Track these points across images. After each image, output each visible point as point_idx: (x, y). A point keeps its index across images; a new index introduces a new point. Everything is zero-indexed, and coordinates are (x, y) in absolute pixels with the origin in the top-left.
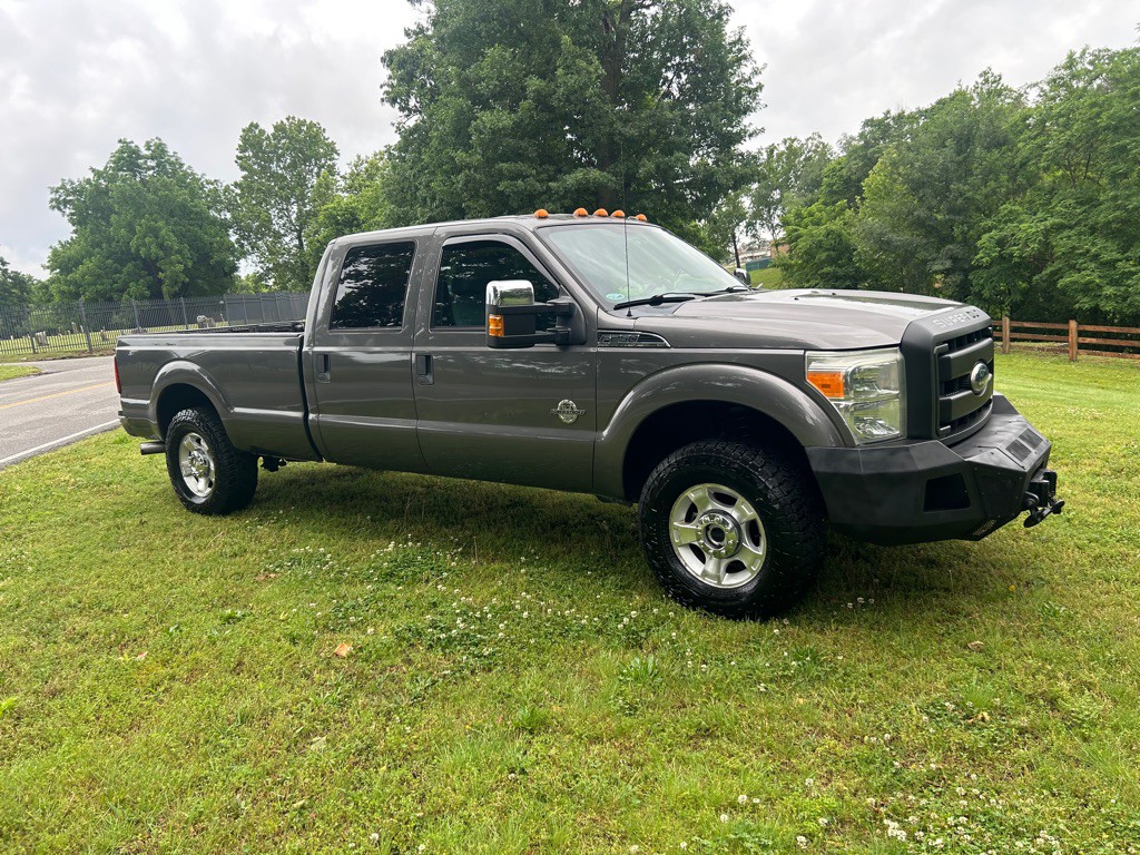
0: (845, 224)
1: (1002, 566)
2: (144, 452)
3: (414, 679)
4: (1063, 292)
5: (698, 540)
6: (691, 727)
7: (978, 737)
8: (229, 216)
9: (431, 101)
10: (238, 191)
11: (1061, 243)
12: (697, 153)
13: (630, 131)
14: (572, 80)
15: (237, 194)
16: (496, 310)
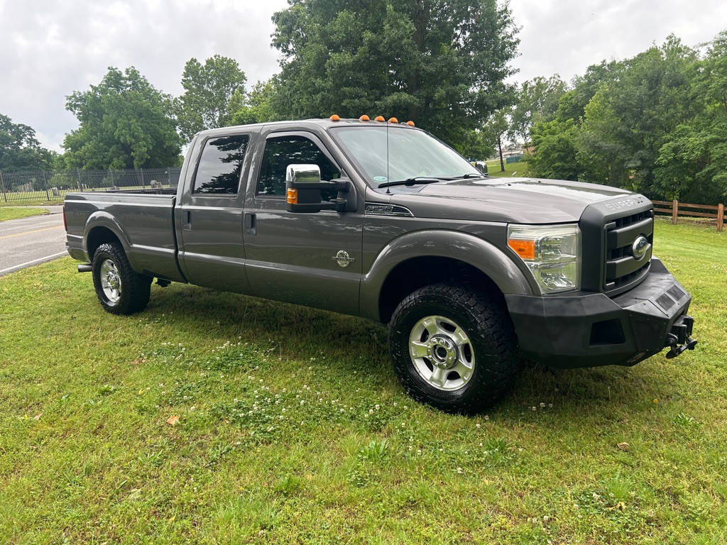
0: (571, 134)
1: (651, 382)
2: (80, 271)
3: (216, 446)
4: (716, 184)
5: (428, 355)
6: (402, 499)
7: (615, 523)
8: (176, 117)
9: (303, 45)
10: (183, 102)
11: (716, 152)
12: (474, 84)
13: (431, 69)
14: (394, 33)
15: (182, 104)
16: (293, 185)
